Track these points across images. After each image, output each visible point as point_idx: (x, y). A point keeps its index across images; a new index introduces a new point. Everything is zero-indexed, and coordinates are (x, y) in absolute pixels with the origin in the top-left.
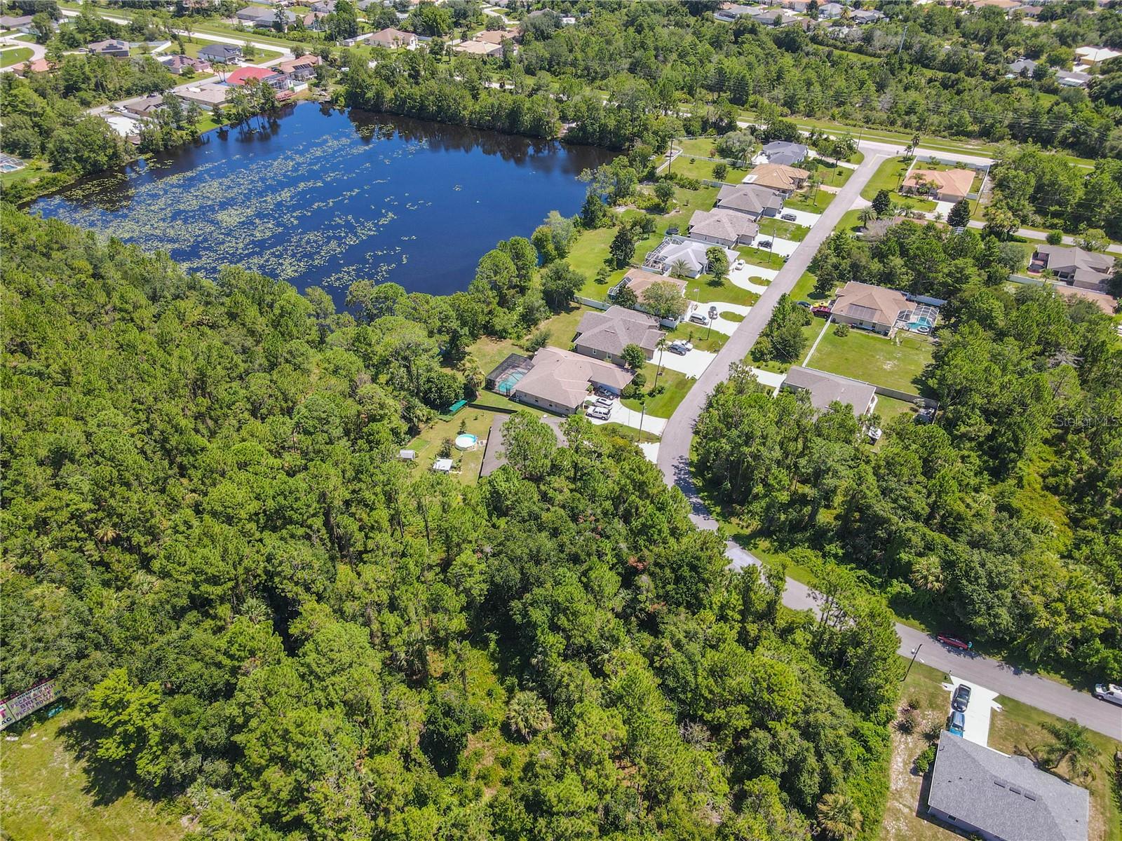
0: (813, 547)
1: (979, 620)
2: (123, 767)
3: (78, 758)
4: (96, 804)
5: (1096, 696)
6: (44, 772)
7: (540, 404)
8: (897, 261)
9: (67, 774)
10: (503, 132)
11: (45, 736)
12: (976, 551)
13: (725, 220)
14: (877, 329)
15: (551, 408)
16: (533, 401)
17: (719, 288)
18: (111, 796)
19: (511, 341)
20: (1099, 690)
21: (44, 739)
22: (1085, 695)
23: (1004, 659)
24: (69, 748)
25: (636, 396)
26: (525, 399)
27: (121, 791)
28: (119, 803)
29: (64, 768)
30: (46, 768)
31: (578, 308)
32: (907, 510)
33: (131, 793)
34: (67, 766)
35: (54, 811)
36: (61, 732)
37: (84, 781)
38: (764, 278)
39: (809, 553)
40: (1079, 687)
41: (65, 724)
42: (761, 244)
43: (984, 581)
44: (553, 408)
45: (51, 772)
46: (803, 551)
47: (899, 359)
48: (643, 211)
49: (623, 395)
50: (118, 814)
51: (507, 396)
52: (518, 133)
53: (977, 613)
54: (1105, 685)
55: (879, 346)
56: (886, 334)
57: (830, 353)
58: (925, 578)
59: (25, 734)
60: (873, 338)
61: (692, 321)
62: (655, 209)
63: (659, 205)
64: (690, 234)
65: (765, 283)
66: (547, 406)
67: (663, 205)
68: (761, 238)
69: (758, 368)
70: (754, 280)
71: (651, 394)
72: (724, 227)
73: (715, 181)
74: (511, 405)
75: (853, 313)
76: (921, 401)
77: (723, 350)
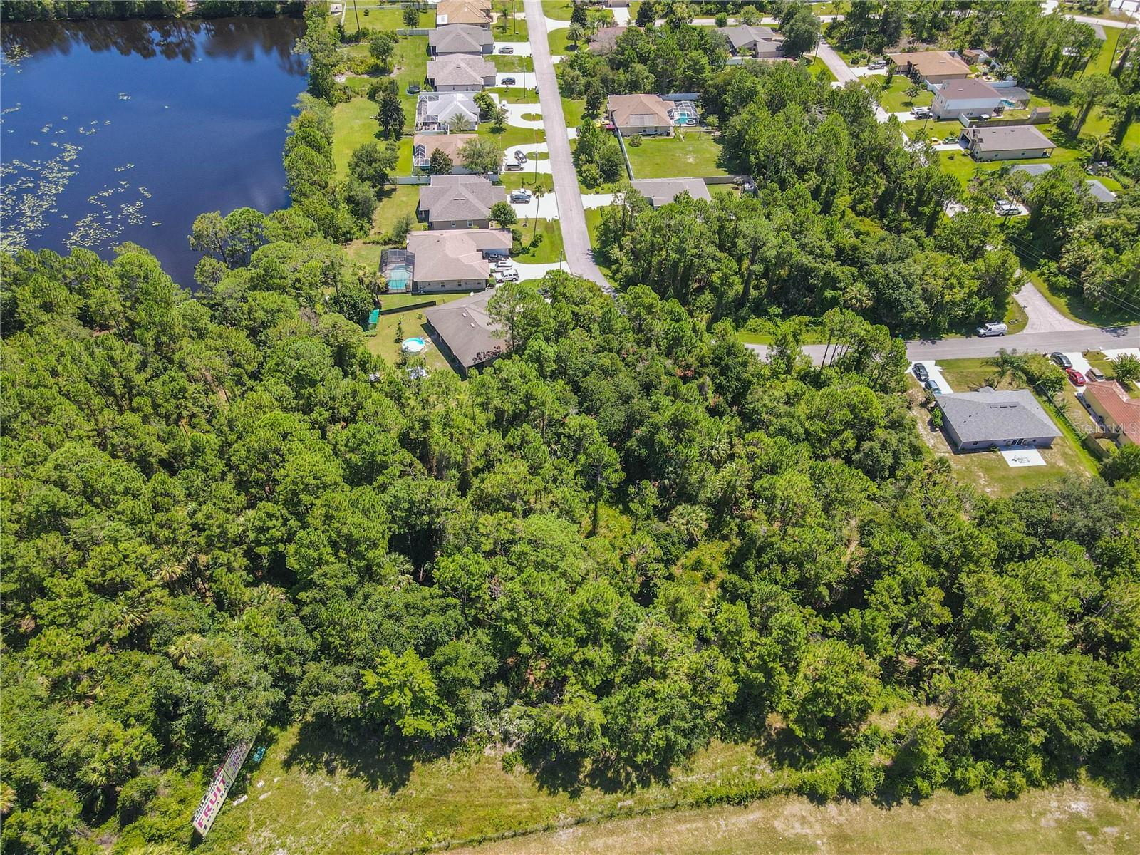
0: (758, 316)
1: (908, 314)
2: (385, 752)
3: (331, 772)
4: (393, 791)
5: (980, 336)
6: (310, 802)
7: (447, 287)
8: (639, 67)
9: (336, 789)
10: (110, 18)
11: (274, 776)
12: (886, 266)
13: (463, 65)
14: (659, 132)
15: (460, 288)
16: (439, 288)
17: (504, 134)
18: (400, 776)
19: (361, 241)
20: (982, 331)
21: (275, 780)
22: (975, 338)
23: (921, 338)
24: (312, 771)
25: (525, 251)
26: (428, 288)
27: (407, 768)
28: (413, 777)
29: (326, 787)
30: (309, 798)
31: (395, 190)
32: (823, 257)
33: (416, 764)
34: (327, 784)
35: (360, 820)
36: (287, 764)
37: (360, 784)
38: (533, 113)
39: (759, 321)
40: (968, 335)
41: (283, 756)
42: (504, 82)
43: (902, 285)
44: (463, 287)
45: (317, 797)
46: (753, 322)
47: (693, 152)
48: (365, 76)
49: (512, 254)
50: (423, 784)
51: (407, 292)
52: (133, 16)
53: (904, 310)
54: (983, 326)
55: (670, 145)
56: (668, 134)
57: (642, 163)
58: (861, 301)
59: (250, 789)
60: (660, 141)
61: (509, 170)
62: (376, 71)
63: (377, 65)
64: (435, 88)
65: (538, 117)
66: (456, 287)
67: (382, 65)
68: (500, 76)
69: (597, 193)
70: (526, 117)
71: (534, 245)
72: (467, 73)
73: (409, 28)
74: (420, 299)
75: (635, 122)
76: (739, 179)
77: (556, 188)
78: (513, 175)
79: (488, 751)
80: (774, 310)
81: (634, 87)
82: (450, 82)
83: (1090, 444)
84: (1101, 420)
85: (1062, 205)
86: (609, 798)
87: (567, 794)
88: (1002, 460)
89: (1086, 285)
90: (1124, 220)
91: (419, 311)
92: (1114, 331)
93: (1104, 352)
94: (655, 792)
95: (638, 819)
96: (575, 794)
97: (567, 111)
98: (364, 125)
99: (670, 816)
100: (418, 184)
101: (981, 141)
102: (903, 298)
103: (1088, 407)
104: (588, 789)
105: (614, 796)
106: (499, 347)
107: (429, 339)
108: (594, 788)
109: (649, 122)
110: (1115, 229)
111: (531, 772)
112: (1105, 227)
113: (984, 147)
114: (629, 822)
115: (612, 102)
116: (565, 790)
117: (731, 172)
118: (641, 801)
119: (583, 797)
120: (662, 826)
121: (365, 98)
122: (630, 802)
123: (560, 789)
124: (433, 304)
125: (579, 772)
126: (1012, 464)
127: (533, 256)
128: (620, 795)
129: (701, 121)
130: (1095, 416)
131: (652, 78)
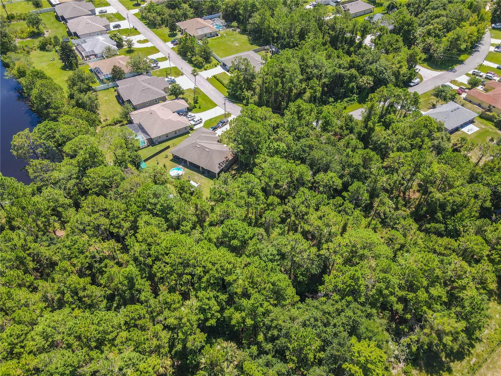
5: (412, 87)
7: (170, 136)
13: (89, 21)
15: (176, 135)
16: (165, 138)
17: (136, 52)
25: (194, 107)
26: (160, 140)
38: (142, 39)
42: (115, 27)
44: (178, 134)
47: (235, 40)
48: (29, 39)
49: (190, 109)
51: (148, 146)
55: (222, 40)
56: (217, 35)
57: (216, 51)
60: (216, 39)
61: (153, 69)
62: (34, 35)
63: (33, 32)
64: (78, 37)
65: (145, 41)
66: (174, 135)
67: (36, 31)
68: (112, 25)
69: (206, 70)
70: (139, 42)
71: (196, 102)
72: (94, 25)
73: (38, 10)
74: (159, 148)
75: (200, 32)
76: (267, 47)
77: (184, 72)
78: (156, 71)
79: (394, 372)
80: (331, 99)
81: (185, 17)
82: (88, 32)
83: (484, 116)
84: (479, 105)
85: (411, 24)
86: (464, 362)
87: (447, 373)
88: (464, 133)
89: (435, 55)
90: (436, 25)
91: (163, 154)
92: (451, 70)
93: (456, 79)
94: (479, 348)
95: (484, 366)
96: (450, 370)
97: (159, 35)
98: (49, 65)
99: (494, 355)
100: (108, 89)
101: (348, 10)
102: (387, 77)
103: (470, 102)
104: (452, 364)
105: (465, 361)
106: (227, 157)
107: (181, 166)
108: (453, 361)
109: (207, 31)
110: (435, 29)
111: (421, 371)
112: (430, 30)
113: (352, 12)
114: (482, 370)
115: (181, 25)
116: (444, 371)
117: (259, 46)
118: (478, 356)
119: (454, 369)
120: (495, 363)
121: (38, 50)
122: (474, 360)
123: (441, 372)
124: (168, 147)
125: (441, 359)
126: (470, 133)
127: (200, 108)
128: (467, 358)
129: (228, 26)
130: (476, 105)
131: (192, 10)
